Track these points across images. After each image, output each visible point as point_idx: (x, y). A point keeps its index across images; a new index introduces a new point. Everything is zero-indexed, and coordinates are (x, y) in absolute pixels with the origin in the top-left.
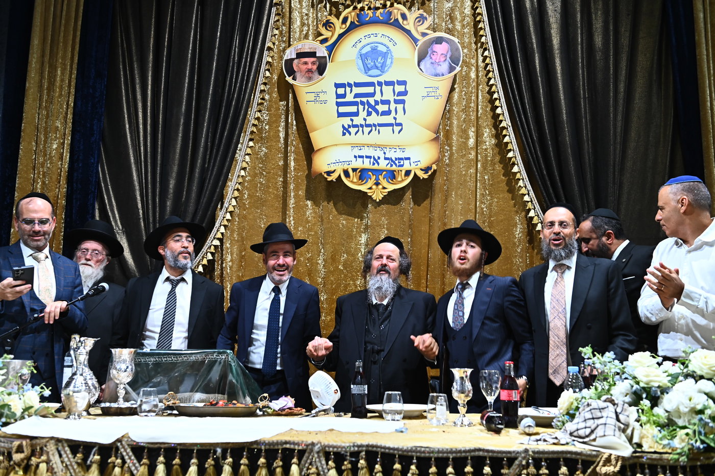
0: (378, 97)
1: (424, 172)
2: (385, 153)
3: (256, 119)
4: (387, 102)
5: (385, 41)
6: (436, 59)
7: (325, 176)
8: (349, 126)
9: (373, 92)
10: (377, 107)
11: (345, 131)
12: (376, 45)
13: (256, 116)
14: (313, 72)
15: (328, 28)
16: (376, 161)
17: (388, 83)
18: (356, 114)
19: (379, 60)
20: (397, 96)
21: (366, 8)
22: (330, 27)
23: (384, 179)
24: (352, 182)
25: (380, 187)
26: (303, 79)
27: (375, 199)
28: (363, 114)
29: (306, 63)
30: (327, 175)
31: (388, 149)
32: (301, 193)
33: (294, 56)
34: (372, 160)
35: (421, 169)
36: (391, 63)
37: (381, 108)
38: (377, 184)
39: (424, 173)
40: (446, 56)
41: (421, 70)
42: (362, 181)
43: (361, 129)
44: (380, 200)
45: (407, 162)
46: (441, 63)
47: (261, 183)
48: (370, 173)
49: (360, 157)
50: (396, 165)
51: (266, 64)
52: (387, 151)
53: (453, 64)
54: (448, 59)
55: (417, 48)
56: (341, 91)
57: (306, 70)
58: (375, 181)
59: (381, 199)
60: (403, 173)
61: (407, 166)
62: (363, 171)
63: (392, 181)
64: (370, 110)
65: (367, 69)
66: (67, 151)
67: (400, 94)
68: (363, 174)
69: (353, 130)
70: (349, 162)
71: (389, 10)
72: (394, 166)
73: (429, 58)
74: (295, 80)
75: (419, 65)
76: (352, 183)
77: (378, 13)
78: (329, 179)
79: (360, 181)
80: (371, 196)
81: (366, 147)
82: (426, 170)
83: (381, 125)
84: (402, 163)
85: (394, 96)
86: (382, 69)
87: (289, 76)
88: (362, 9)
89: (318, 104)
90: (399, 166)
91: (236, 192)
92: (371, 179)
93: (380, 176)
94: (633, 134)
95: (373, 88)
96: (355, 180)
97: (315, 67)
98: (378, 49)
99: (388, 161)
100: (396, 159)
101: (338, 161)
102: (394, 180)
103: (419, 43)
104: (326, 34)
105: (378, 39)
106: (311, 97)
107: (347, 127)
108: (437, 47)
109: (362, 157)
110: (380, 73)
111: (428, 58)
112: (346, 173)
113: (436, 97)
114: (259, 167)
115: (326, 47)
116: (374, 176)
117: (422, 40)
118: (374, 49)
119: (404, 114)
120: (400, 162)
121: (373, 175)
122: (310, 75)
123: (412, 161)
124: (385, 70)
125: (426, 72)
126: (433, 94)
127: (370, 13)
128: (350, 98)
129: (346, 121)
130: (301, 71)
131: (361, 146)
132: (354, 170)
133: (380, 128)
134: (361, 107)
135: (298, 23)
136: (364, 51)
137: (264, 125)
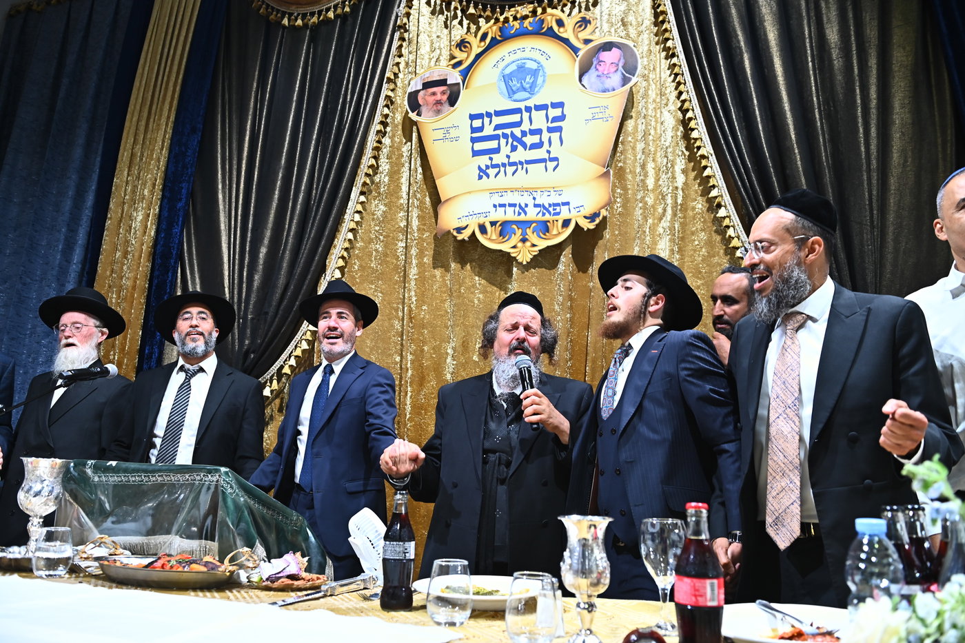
0: (526, 126)
1: (589, 220)
2: (534, 199)
3: (369, 167)
4: (539, 132)
5: (536, 55)
6: (604, 70)
7: (455, 234)
8: (487, 167)
9: (519, 120)
10: (524, 139)
11: (481, 174)
12: (523, 61)
13: (370, 163)
14: (442, 103)
15: (463, 49)
16: (523, 209)
17: (538, 108)
18: (497, 151)
19: (528, 80)
20: (551, 123)
21: (511, 19)
22: (465, 47)
23: (533, 233)
24: (490, 239)
25: (528, 244)
26: (431, 113)
27: (520, 260)
28: (506, 150)
29: (434, 94)
30: (457, 233)
31: (539, 193)
32: (427, 260)
33: (420, 87)
34: (517, 209)
35: (585, 217)
36: (544, 81)
37: (529, 140)
38: (524, 240)
39: (590, 222)
40: (618, 65)
41: (584, 86)
42: (504, 238)
43: (502, 169)
44: (527, 262)
45: (564, 209)
46: (611, 75)
47: (376, 250)
48: (514, 226)
49: (501, 206)
50: (550, 213)
51: (385, 100)
52: (537, 195)
53: (627, 75)
54: (620, 68)
55: (578, 59)
56: (477, 123)
57: (435, 102)
58: (521, 237)
59: (529, 260)
60: (560, 223)
61: (565, 214)
62: (505, 224)
63: (545, 235)
64: (515, 143)
65: (511, 92)
66: (151, 223)
67: (555, 119)
68: (504, 228)
69: (492, 172)
70: (486, 214)
71: (540, 18)
72: (547, 214)
73: (594, 69)
74: (420, 116)
75: (580, 80)
76: (490, 242)
77: (526, 23)
78: (460, 237)
79: (501, 237)
80: (515, 258)
81: (509, 192)
82: (592, 218)
83: (528, 162)
84: (558, 210)
85: (547, 122)
86: (532, 90)
87: (413, 112)
88: (506, 20)
89: (447, 143)
90: (555, 214)
91: (341, 260)
92: (515, 234)
93: (528, 230)
94: (895, 156)
95: (520, 115)
96: (494, 237)
97: (445, 97)
98: (526, 66)
99: (538, 209)
100: (550, 205)
101: (472, 213)
102: (547, 234)
103: (581, 53)
104: (460, 55)
105: (527, 54)
106: (440, 134)
107: (484, 168)
108: (605, 56)
109: (504, 205)
110: (529, 95)
111: (592, 70)
112: (483, 229)
113: (605, 119)
114: (375, 230)
115: (460, 71)
116: (520, 230)
117: (584, 49)
118: (521, 68)
119: (561, 145)
120: (556, 209)
121: (518, 229)
122: (439, 107)
123: (572, 206)
124: (535, 91)
125: (591, 87)
126: (600, 115)
127: (516, 24)
128: (488, 131)
129: (484, 161)
130: (427, 104)
131: (502, 192)
132: (493, 224)
133: (528, 166)
134: (503, 141)
135: (428, 48)
136: (508, 71)
137: (383, 176)
